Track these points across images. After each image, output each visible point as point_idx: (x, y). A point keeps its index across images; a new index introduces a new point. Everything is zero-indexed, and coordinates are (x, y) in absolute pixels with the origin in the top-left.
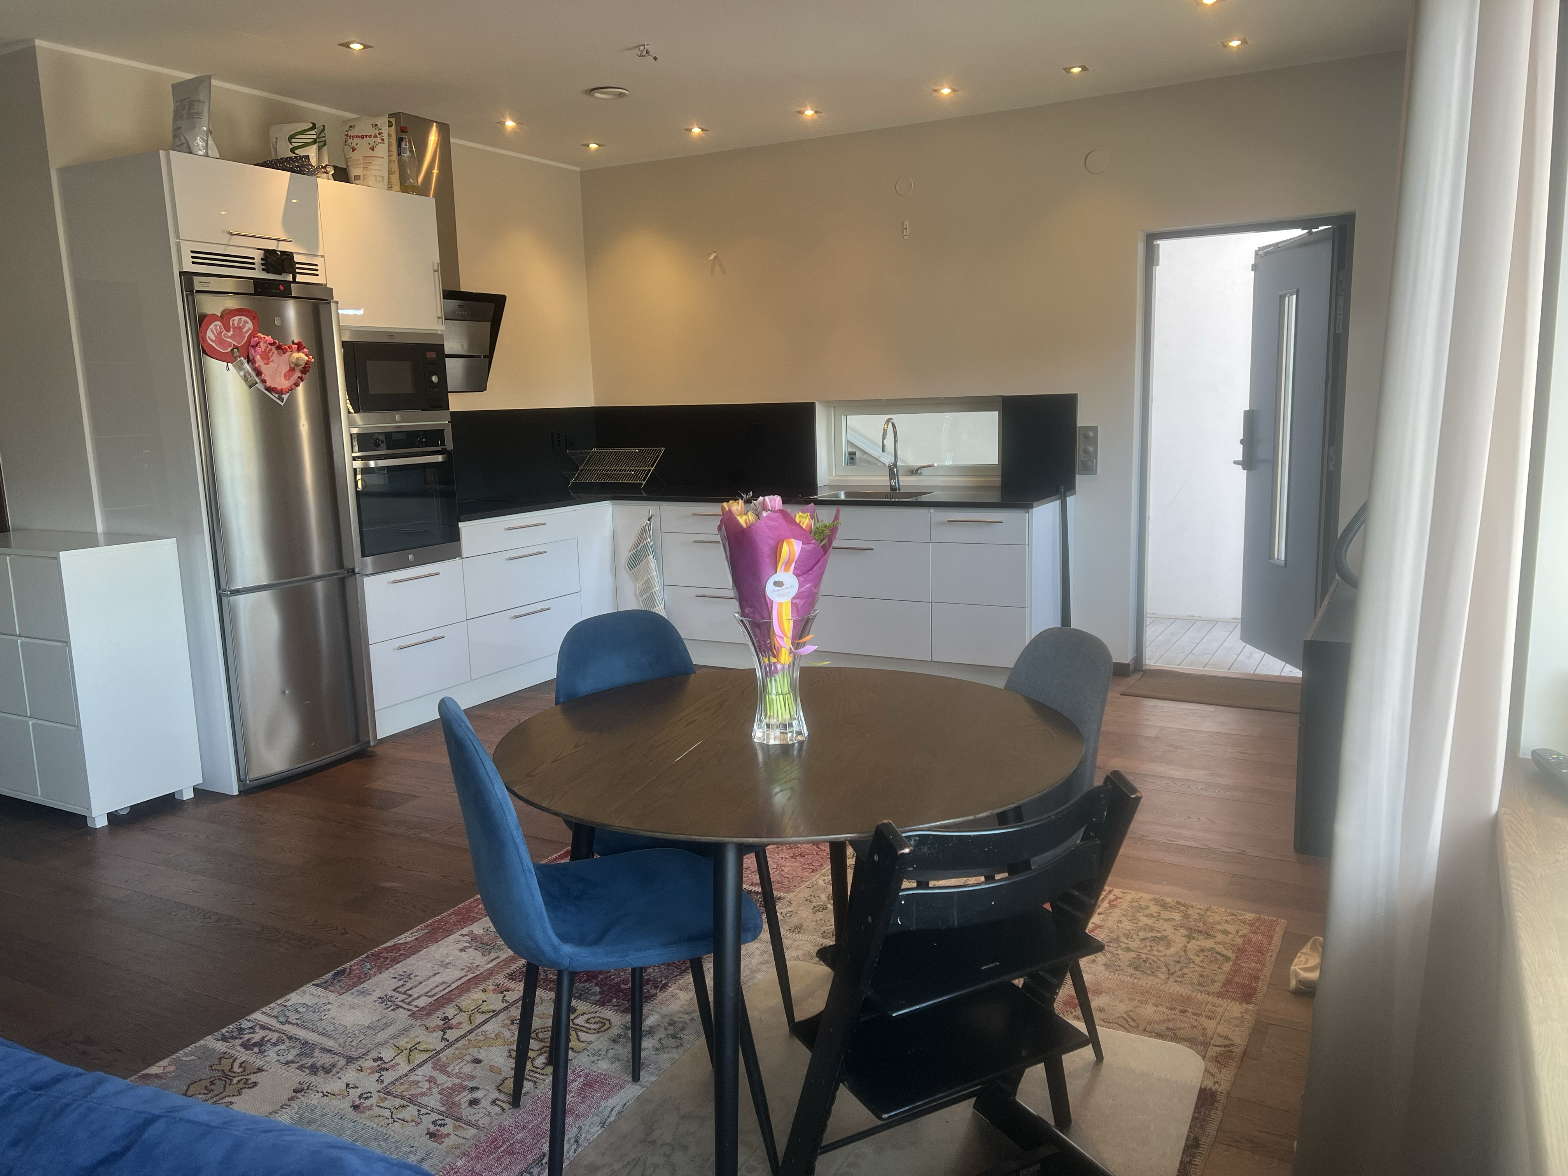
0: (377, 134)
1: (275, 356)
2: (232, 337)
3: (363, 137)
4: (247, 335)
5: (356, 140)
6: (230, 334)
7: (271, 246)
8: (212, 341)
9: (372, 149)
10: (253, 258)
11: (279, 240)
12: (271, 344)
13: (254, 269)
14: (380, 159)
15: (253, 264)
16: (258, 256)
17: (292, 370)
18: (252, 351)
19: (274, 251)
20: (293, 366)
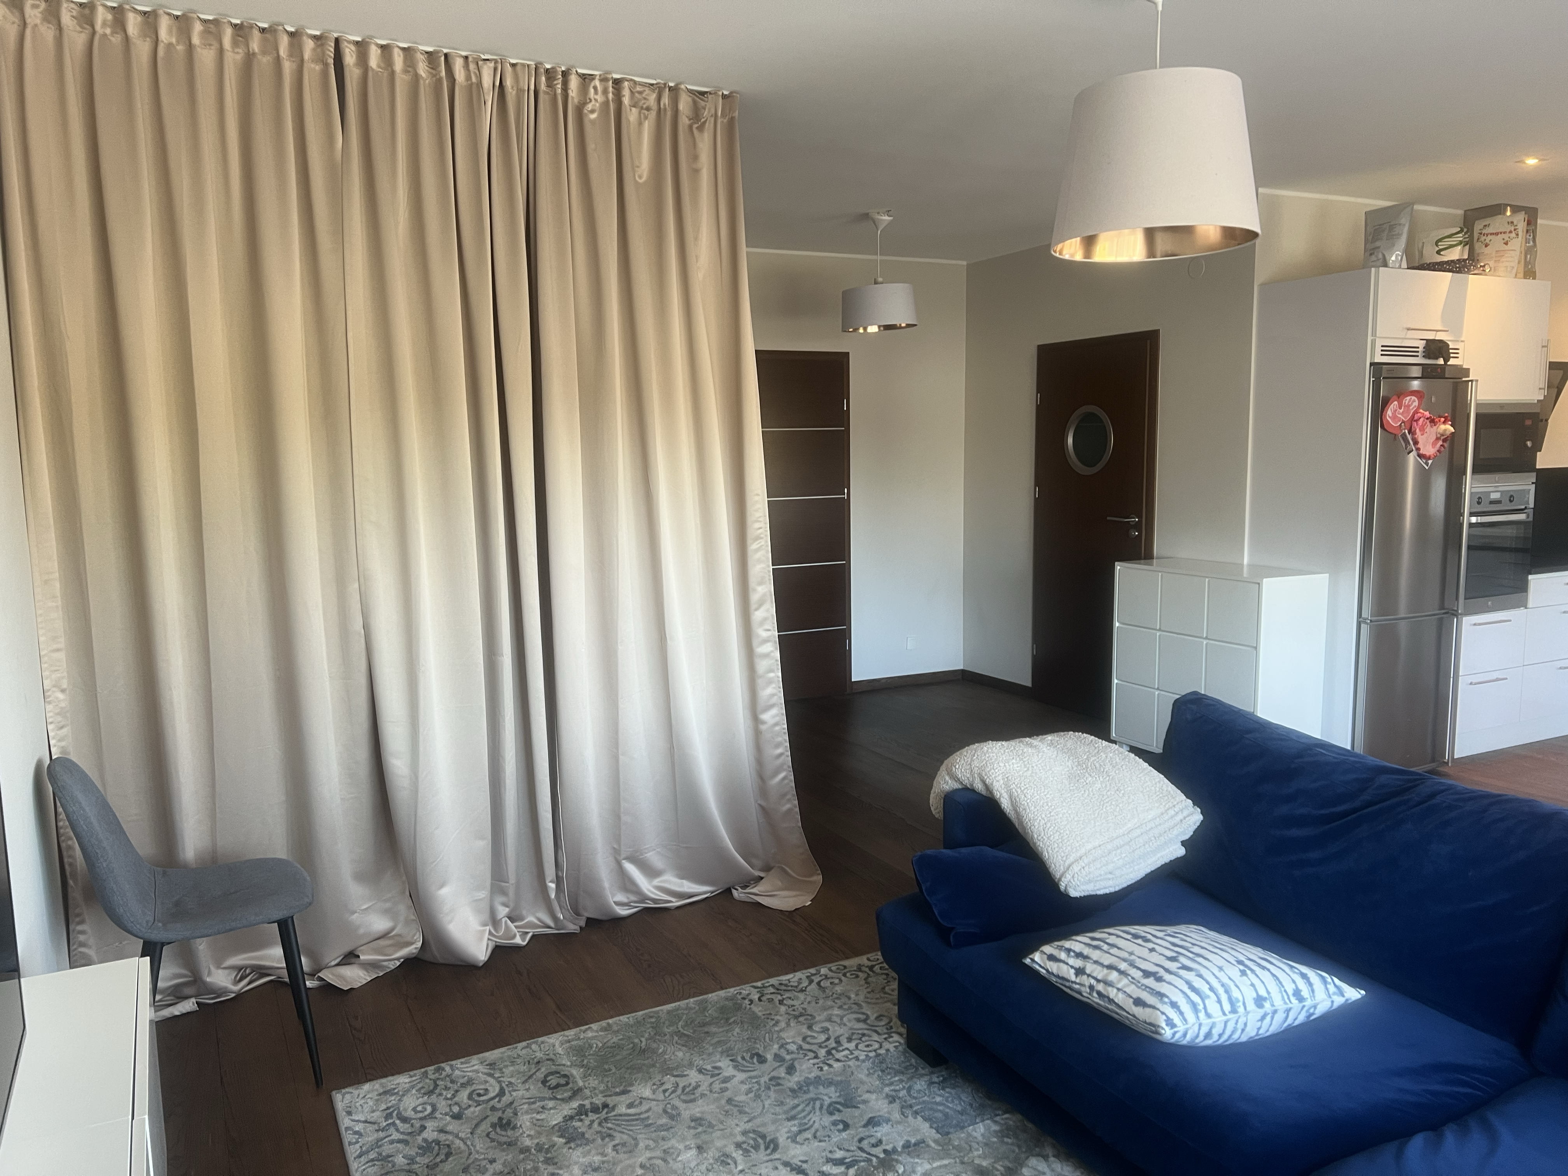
0: (1513, 230)
1: (1428, 429)
2: (1402, 414)
3: (1497, 234)
4: (1412, 411)
5: (1490, 237)
6: (1401, 411)
7: (1431, 336)
8: (1389, 417)
9: (1506, 243)
10: (1418, 348)
11: (1437, 331)
12: (1427, 419)
13: (1418, 356)
14: (1511, 252)
15: (1418, 352)
16: (1421, 344)
17: (1438, 439)
18: (1415, 424)
19: (1434, 340)
20: (1439, 436)
